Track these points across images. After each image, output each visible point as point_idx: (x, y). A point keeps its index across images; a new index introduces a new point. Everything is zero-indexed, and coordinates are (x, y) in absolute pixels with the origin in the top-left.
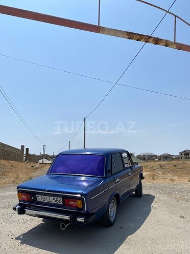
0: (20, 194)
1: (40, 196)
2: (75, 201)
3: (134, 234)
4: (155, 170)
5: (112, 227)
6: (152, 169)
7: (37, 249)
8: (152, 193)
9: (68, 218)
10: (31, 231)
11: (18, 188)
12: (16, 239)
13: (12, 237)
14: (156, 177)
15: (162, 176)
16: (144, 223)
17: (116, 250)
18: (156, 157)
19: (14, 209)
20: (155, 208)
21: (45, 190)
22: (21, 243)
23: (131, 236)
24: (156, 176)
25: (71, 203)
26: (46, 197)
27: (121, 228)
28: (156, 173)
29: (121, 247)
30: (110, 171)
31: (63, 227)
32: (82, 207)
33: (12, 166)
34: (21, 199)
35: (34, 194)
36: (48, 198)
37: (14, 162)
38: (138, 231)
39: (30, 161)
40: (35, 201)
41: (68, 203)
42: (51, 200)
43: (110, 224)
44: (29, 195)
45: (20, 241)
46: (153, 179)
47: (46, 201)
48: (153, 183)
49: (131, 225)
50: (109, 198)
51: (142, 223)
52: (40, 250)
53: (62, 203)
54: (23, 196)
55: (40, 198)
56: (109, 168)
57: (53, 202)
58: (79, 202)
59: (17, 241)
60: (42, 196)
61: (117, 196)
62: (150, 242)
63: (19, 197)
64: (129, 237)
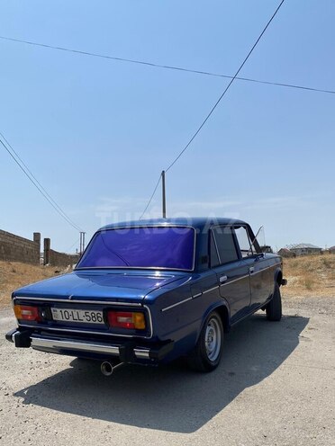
0: (19, 307)
1: (59, 310)
2: (131, 316)
3: (258, 385)
4: (312, 271)
5: (213, 374)
6: (307, 270)
7: (55, 411)
8: (303, 313)
9: (115, 350)
10: (46, 383)
11: (13, 296)
12: (15, 395)
13: (7, 392)
14: (315, 285)
15: (327, 282)
16: (282, 366)
17: (218, 412)
18: (320, 251)
19: (9, 337)
20: (308, 340)
21: (67, 297)
22: (23, 403)
23: (251, 388)
24: (313, 282)
25: (122, 319)
26: (70, 311)
27: (232, 374)
28: (313, 277)
29: (228, 407)
30: (207, 260)
31: (108, 369)
32: (143, 327)
33: (14, 271)
34: (21, 317)
35: (46, 306)
36: (75, 312)
37: (19, 263)
38: (266, 379)
39: (53, 264)
40: (49, 320)
41: (116, 320)
42: (81, 316)
43: (207, 368)
44: (35, 309)
45: (22, 399)
46: (309, 288)
47: (71, 320)
48: (307, 296)
49: (254, 369)
50: (203, 313)
51: (276, 366)
52: (61, 414)
53: (103, 322)
54: (25, 312)
55: (58, 314)
56: (204, 253)
57: (85, 321)
58: (139, 317)
59: (16, 399)
60: (63, 311)
61: (222, 311)
62: (291, 399)
63: (17, 313)
64: (247, 389)
